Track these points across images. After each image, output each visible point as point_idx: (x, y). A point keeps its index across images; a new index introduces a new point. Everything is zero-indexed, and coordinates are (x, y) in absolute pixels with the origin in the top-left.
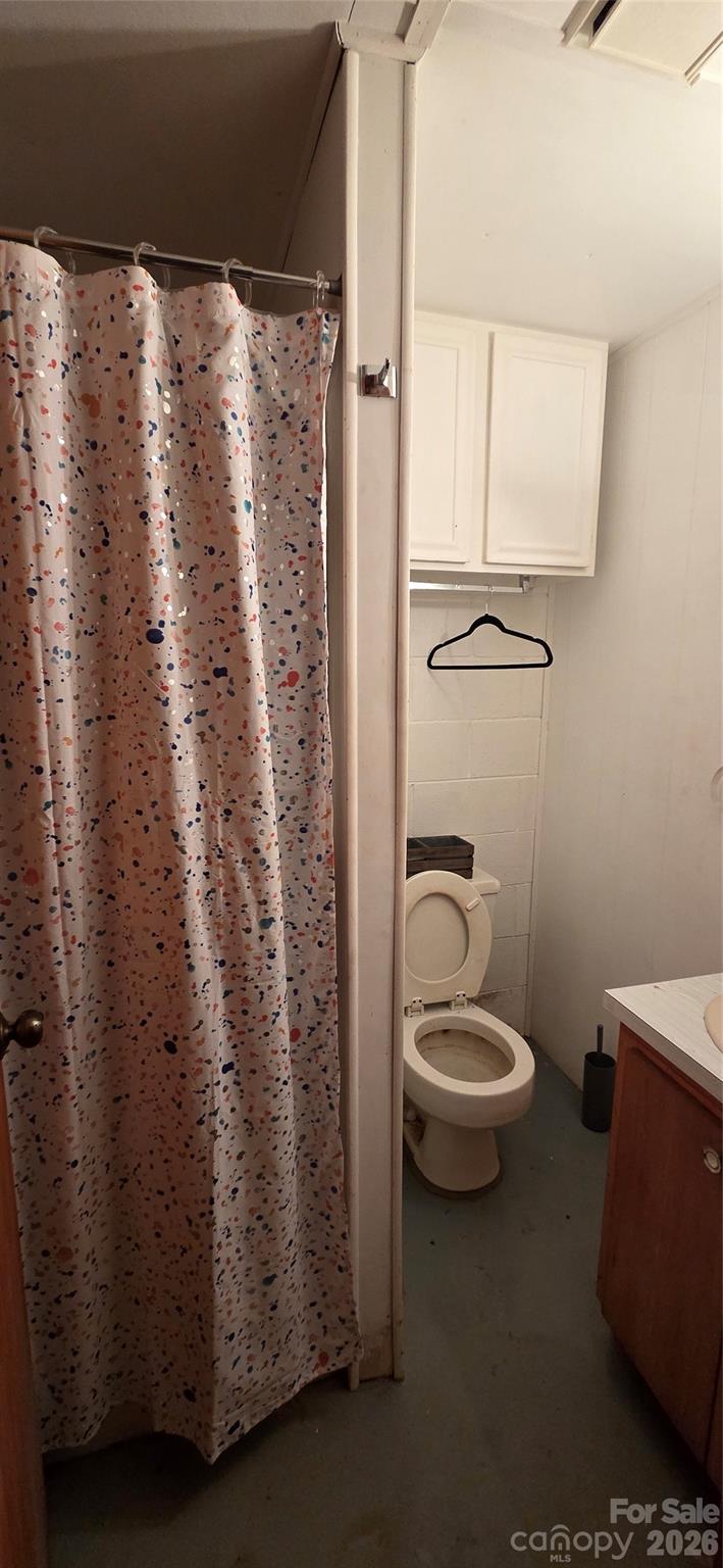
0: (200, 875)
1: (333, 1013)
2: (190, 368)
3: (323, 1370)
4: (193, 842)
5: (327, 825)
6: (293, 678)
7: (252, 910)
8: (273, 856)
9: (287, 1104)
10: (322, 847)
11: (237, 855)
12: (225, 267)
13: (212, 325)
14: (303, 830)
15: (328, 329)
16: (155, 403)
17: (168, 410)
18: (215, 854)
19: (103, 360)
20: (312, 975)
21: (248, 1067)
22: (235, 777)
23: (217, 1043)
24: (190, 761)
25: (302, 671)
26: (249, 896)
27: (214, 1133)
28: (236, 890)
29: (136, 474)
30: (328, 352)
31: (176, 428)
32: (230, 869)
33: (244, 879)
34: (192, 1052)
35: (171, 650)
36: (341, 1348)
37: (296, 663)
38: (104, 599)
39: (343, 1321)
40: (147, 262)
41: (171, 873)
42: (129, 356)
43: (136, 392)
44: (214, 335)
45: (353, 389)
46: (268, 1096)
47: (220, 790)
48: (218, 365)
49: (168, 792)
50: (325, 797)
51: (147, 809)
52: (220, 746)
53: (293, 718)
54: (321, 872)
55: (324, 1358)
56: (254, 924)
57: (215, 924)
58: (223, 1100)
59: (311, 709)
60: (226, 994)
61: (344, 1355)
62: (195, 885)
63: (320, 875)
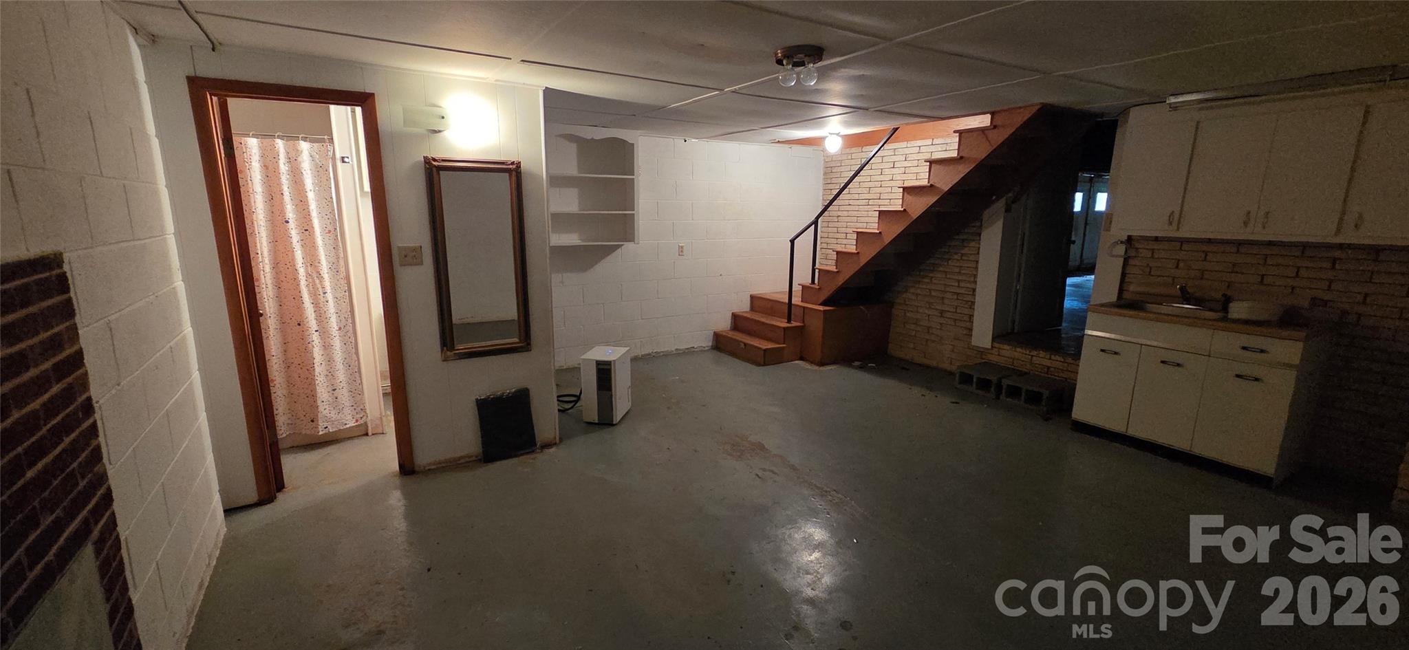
0: (304, 280)
1: (350, 321)
2: (292, 160)
3: (356, 424)
4: (302, 271)
5: (343, 269)
6: (330, 232)
7: (320, 289)
8: (326, 276)
9: (337, 343)
10: (343, 275)
11: (315, 275)
12: (301, 136)
13: (298, 150)
14: (337, 272)
15: (330, 148)
16: (283, 167)
17: (287, 169)
18: (308, 275)
19: (268, 159)
20: (343, 311)
21: (323, 331)
22: (313, 256)
23: (312, 323)
24: (299, 252)
25: (332, 230)
26: (319, 286)
27: (313, 346)
28: (315, 284)
29: (280, 184)
30: (330, 154)
31: (290, 173)
32: (313, 279)
33: (317, 281)
34: (305, 325)
35: (292, 225)
36: (361, 418)
37: (330, 228)
38: (272, 212)
39: (362, 409)
40: (279, 137)
41: (296, 280)
42: (276, 158)
43: (278, 166)
44: (298, 152)
45: (339, 163)
46: (330, 339)
47: (309, 259)
48: (299, 159)
49: (293, 259)
50: (342, 262)
51: (288, 264)
52: (308, 248)
53: (331, 242)
54: (343, 282)
55: (357, 421)
56: (321, 293)
57: (310, 293)
58: (315, 338)
59: (336, 239)
60: (315, 312)
61: (363, 419)
62: (303, 283)
63: (342, 283)
